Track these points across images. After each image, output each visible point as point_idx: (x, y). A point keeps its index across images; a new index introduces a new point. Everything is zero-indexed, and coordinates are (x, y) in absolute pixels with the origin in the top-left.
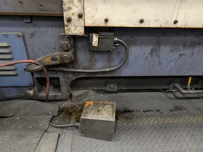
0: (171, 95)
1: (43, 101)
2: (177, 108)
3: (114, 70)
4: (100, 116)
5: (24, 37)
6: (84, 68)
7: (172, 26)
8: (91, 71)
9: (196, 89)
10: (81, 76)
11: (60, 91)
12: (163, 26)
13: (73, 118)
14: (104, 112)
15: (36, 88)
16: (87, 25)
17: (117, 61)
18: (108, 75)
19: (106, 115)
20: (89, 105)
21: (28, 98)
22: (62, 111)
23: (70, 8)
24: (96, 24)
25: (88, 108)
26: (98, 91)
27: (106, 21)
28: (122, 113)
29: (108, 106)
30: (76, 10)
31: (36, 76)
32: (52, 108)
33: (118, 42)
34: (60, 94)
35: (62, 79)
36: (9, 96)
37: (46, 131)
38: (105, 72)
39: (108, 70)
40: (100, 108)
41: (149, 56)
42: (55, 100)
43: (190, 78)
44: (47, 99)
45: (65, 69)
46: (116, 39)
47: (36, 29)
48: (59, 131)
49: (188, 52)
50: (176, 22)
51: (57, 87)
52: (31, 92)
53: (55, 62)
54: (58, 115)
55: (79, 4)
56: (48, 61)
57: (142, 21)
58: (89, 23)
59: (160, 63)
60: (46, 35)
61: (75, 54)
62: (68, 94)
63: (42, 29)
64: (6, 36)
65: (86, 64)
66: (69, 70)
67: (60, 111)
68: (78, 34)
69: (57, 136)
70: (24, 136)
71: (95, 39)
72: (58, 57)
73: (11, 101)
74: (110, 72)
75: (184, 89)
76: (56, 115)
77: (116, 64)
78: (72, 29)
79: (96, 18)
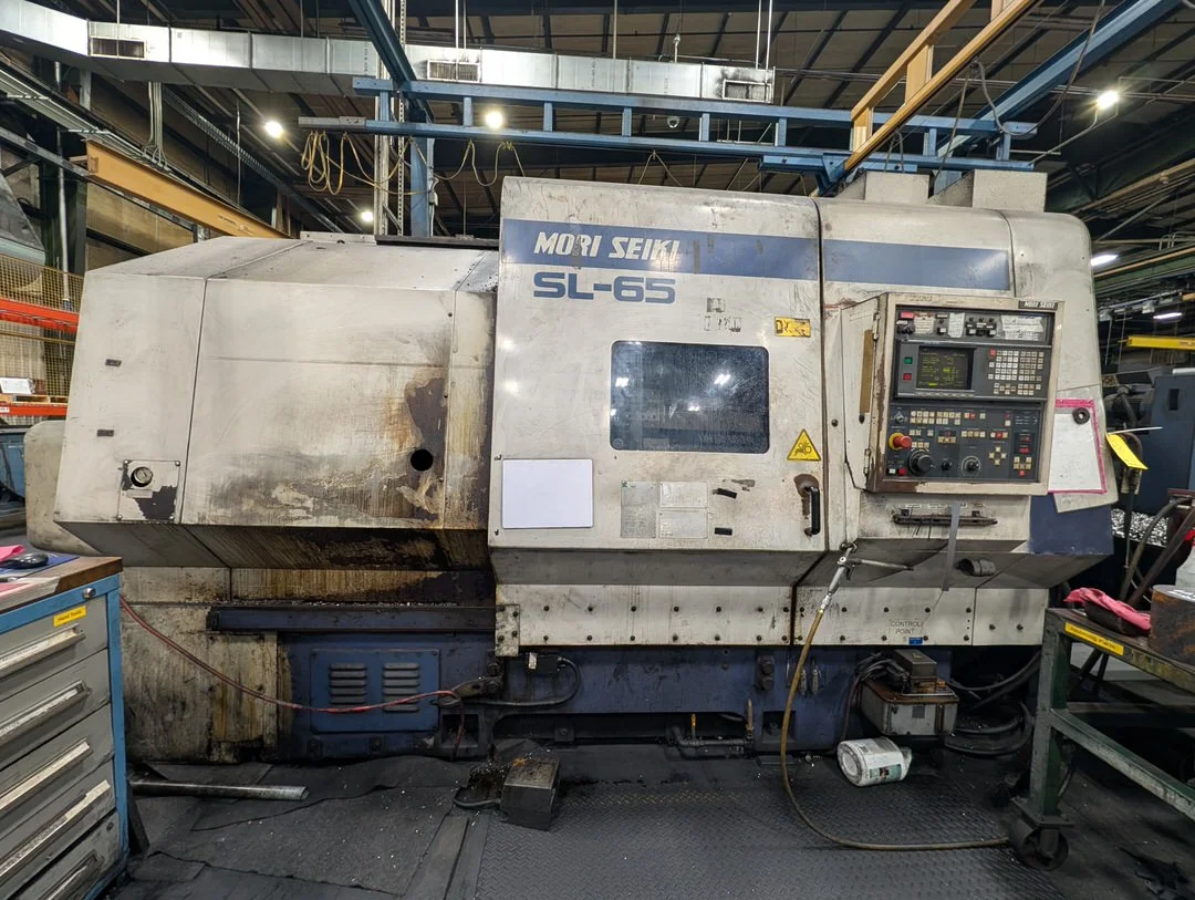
0: (674, 751)
1: (446, 758)
2: (676, 778)
3: (565, 701)
4: (532, 781)
5: (440, 655)
6: (515, 700)
7: (629, 642)
8: (527, 704)
9: (705, 738)
10: (511, 713)
11: (476, 740)
12: (618, 643)
13: (493, 792)
14: (539, 776)
15: (439, 734)
16: (522, 644)
17: (566, 688)
18: (553, 711)
20: (520, 765)
21: (423, 752)
22: (476, 781)
23: (503, 626)
24: (534, 643)
25: (516, 769)
26: (542, 742)
27: (546, 638)
28: (577, 784)
29: (546, 767)
30: (510, 628)
31: (445, 712)
32: (460, 773)
33: (563, 662)
34: (475, 746)
35: (482, 718)
36: (394, 748)
37: (448, 814)
38: (549, 706)
39: (552, 702)
40: (535, 770)
41: (614, 680)
42: (466, 758)
43: (694, 716)
44: (454, 754)
45: (489, 702)
46: (560, 659)
47: (458, 644)
48: (469, 815)
49: (670, 672)
50: (633, 638)
51: (472, 731)
52: (431, 742)
53: (476, 691)
54: (469, 787)
55: (514, 622)
56: (468, 690)
57: (590, 638)
58: (525, 641)
59: (631, 691)
60: (471, 651)
61: (505, 679)
62: (489, 746)
63: (466, 644)
64: (419, 654)
65: (520, 693)
66: (494, 703)
67: (473, 781)
68: (511, 654)
69: (465, 822)
70: (416, 820)
71: (533, 661)
72: (481, 684)
73: (397, 758)
74: (556, 706)
75: (685, 737)
76: (465, 786)
77: (565, 690)
78: (504, 649)
79: (533, 634)
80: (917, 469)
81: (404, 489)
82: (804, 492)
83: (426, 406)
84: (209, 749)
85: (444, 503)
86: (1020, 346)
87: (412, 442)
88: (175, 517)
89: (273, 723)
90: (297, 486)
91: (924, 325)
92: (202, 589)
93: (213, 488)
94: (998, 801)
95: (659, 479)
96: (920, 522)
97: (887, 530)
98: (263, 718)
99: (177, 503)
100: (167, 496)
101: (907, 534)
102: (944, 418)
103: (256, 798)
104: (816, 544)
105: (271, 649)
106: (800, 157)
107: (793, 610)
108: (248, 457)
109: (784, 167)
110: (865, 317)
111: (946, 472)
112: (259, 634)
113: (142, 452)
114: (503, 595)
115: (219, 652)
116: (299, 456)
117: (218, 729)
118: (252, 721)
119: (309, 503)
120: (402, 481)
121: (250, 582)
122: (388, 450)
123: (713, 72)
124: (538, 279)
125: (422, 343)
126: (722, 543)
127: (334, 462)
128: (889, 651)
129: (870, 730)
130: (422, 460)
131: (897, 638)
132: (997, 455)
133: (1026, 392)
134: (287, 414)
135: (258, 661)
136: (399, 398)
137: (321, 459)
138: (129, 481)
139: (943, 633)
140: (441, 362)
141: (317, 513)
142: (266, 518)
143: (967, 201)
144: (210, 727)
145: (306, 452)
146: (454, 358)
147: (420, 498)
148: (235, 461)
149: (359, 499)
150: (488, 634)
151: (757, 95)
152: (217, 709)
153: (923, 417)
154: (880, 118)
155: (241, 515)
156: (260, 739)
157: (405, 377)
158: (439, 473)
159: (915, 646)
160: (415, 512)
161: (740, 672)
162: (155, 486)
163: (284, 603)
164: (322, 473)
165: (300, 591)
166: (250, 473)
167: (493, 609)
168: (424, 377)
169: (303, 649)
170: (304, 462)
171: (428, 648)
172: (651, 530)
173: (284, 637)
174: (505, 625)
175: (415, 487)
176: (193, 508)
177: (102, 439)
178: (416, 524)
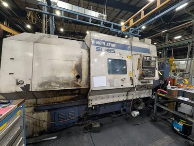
0: (111, 118)
5: (78, 109)
7: (107, 102)
10: (89, 116)
15: (78, 122)
17: (98, 111)
19: (98, 125)
25: (93, 125)
27: (96, 104)
31: (79, 118)
32: (82, 127)
35: (85, 118)
36: (70, 126)
37: (83, 134)
39: (96, 113)
41: (104, 109)
42: (82, 125)
43: (114, 112)
45: (86, 115)
46: (98, 107)
47: (81, 107)
48: (86, 134)
49: (112, 106)
52: (76, 124)
56: (84, 114)
57: (102, 103)
58: (93, 104)
60: (84, 107)
62: (86, 122)
65: (91, 113)
68: (91, 107)
71: (94, 108)
72: (86, 113)
73: (71, 128)
75: (113, 115)
76: (84, 129)
80: (144, 76)
81: (75, 82)
82: (131, 79)
83: (78, 68)
84: (33, 135)
85: (82, 83)
86: (153, 61)
87: (76, 74)
88: (30, 90)
89: (47, 126)
90: (56, 83)
91: (145, 58)
92: (30, 104)
93: (38, 84)
94: (148, 116)
95: (114, 78)
96: (144, 83)
97: (141, 84)
98: (45, 126)
99: (30, 87)
100: (28, 86)
101: (142, 84)
102: (147, 70)
103: (47, 141)
104: (132, 86)
105: (46, 113)
106: (115, 30)
107: (127, 95)
108: (45, 78)
109: (113, 31)
110: (138, 57)
111: (147, 76)
112: (44, 111)
113: (21, 77)
114: (90, 98)
115: (35, 115)
116: (56, 77)
117: (35, 130)
118: (42, 127)
119: (58, 85)
120: (75, 81)
121: (41, 101)
122: (72, 75)
123: (98, 13)
124: (97, 48)
125: (77, 57)
126: (122, 87)
127: (63, 78)
128: (137, 99)
129: (135, 109)
130: (78, 77)
131: (138, 98)
132: (151, 74)
133: (154, 67)
134: (53, 69)
135: (44, 116)
136: (74, 66)
137: (60, 77)
138: (18, 84)
139: (142, 96)
140: (81, 60)
141: (60, 87)
142: (50, 89)
143: (144, 42)
144: (33, 130)
145: (57, 76)
146: (83, 60)
147: (78, 83)
148: (43, 78)
149: (68, 84)
150: (87, 104)
151: (104, 18)
152: (35, 126)
153: (145, 69)
154: (126, 27)
155: (45, 89)
156: (44, 130)
157: (75, 63)
158: (81, 79)
159: (140, 98)
160: (78, 86)
161: (120, 105)
162: (25, 84)
163: (49, 104)
164: (61, 80)
165: (52, 101)
166: (46, 81)
167: (88, 100)
168: (78, 63)
169: (53, 112)
170: (57, 78)
171: (76, 108)
172: (113, 86)
173: (49, 110)
174: (90, 103)
175: (77, 81)
176: (34, 88)
177: (11, 75)
178: (78, 88)
